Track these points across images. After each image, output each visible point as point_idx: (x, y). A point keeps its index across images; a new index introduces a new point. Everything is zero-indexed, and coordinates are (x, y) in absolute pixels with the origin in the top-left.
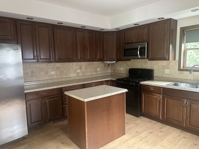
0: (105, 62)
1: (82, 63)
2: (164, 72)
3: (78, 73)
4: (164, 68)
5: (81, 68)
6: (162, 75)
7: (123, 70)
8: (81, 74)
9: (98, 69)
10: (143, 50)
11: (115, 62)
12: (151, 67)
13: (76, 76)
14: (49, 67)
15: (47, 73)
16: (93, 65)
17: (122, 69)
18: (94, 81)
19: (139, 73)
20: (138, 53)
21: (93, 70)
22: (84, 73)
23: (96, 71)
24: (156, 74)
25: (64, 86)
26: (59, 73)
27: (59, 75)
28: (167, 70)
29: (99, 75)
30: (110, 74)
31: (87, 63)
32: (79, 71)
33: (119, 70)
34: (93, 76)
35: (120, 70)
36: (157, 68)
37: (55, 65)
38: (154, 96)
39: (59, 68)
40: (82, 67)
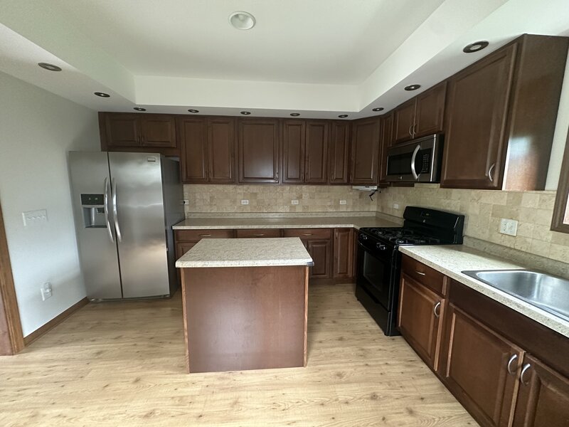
0: (354, 187)
1: (304, 187)
2: (498, 226)
3: (293, 207)
4: (499, 213)
5: (300, 198)
6: (491, 235)
7: (398, 210)
8: (299, 209)
9: (342, 202)
10: (425, 157)
11: (375, 188)
12: (461, 208)
13: (288, 211)
14: (239, 191)
15: (234, 202)
16: (329, 192)
17: (396, 206)
18: (309, 226)
19: (424, 221)
20: (413, 166)
21: (329, 204)
22: (308, 207)
23: (338, 206)
24: (470, 230)
25: (240, 227)
26: (255, 204)
27: (255, 207)
28: (510, 223)
29: (344, 215)
30: (374, 214)
31: (314, 187)
32: (294, 202)
33: (391, 207)
34: (328, 215)
35: (393, 209)
36: (478, 213)
37: (248, 188)
38: (425, 296)
39: (256, 194)
40: (304, 195)
